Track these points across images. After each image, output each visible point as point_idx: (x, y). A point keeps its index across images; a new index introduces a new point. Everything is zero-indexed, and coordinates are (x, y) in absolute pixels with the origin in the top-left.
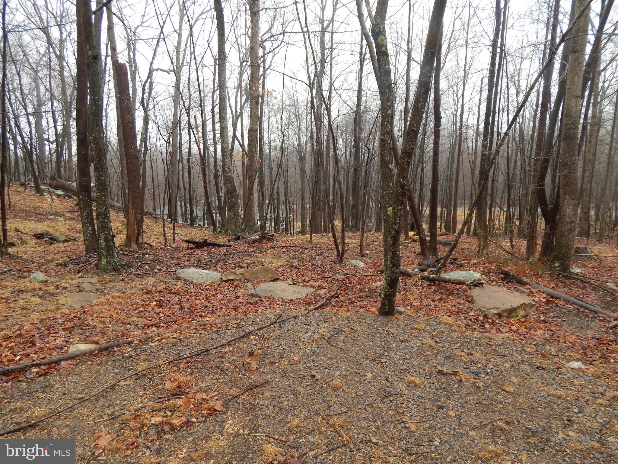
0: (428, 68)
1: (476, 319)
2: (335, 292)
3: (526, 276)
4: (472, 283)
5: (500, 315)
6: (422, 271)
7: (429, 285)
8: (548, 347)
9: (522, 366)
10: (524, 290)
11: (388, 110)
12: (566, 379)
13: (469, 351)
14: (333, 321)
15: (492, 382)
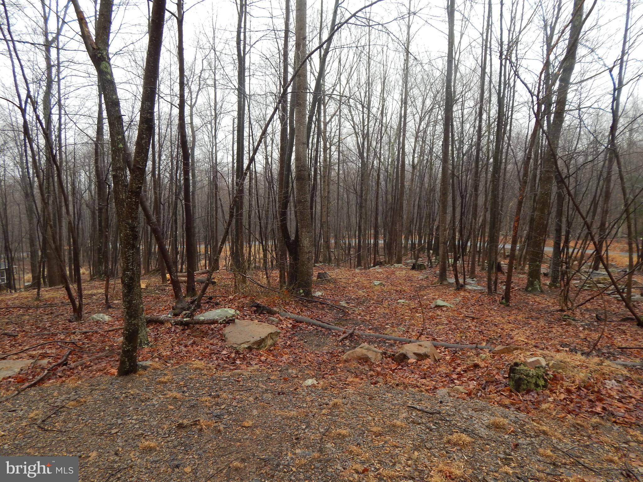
0: (149, 104)
1: (228, 357)
2: (64, 358)
3: (275, 306)
4: (225, 320)
5: (250, 349)
6: (176, 315)
7: (183, 330)
8: (290, 371)
9: (265, 396)
10: (274, 319)
11: (118, 144)
12: (300, 398)
13: (217, 393)
14: (54, 397)
15: (234, 421)
